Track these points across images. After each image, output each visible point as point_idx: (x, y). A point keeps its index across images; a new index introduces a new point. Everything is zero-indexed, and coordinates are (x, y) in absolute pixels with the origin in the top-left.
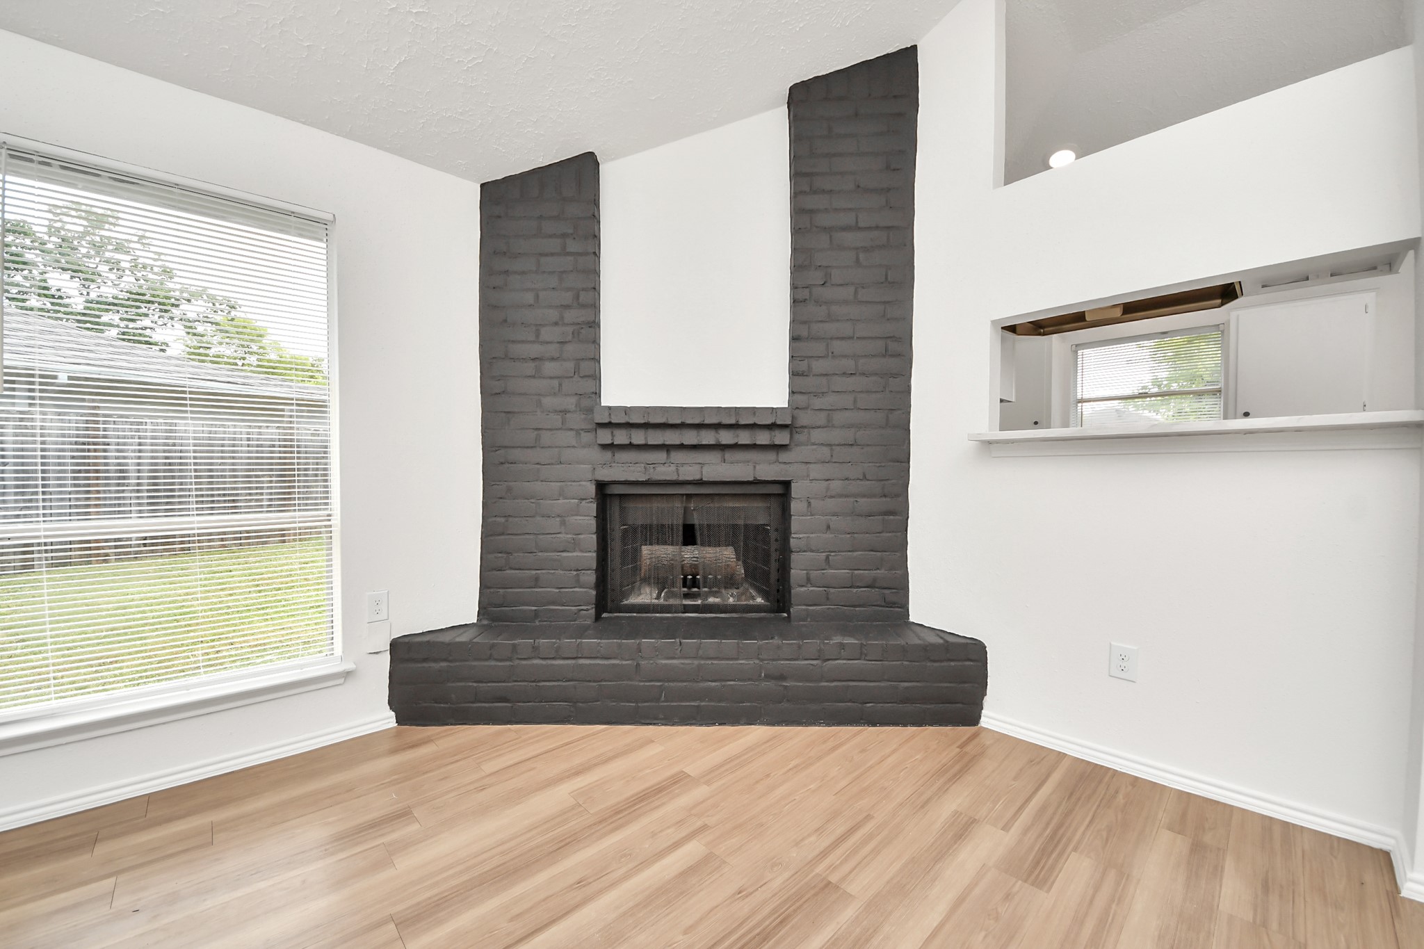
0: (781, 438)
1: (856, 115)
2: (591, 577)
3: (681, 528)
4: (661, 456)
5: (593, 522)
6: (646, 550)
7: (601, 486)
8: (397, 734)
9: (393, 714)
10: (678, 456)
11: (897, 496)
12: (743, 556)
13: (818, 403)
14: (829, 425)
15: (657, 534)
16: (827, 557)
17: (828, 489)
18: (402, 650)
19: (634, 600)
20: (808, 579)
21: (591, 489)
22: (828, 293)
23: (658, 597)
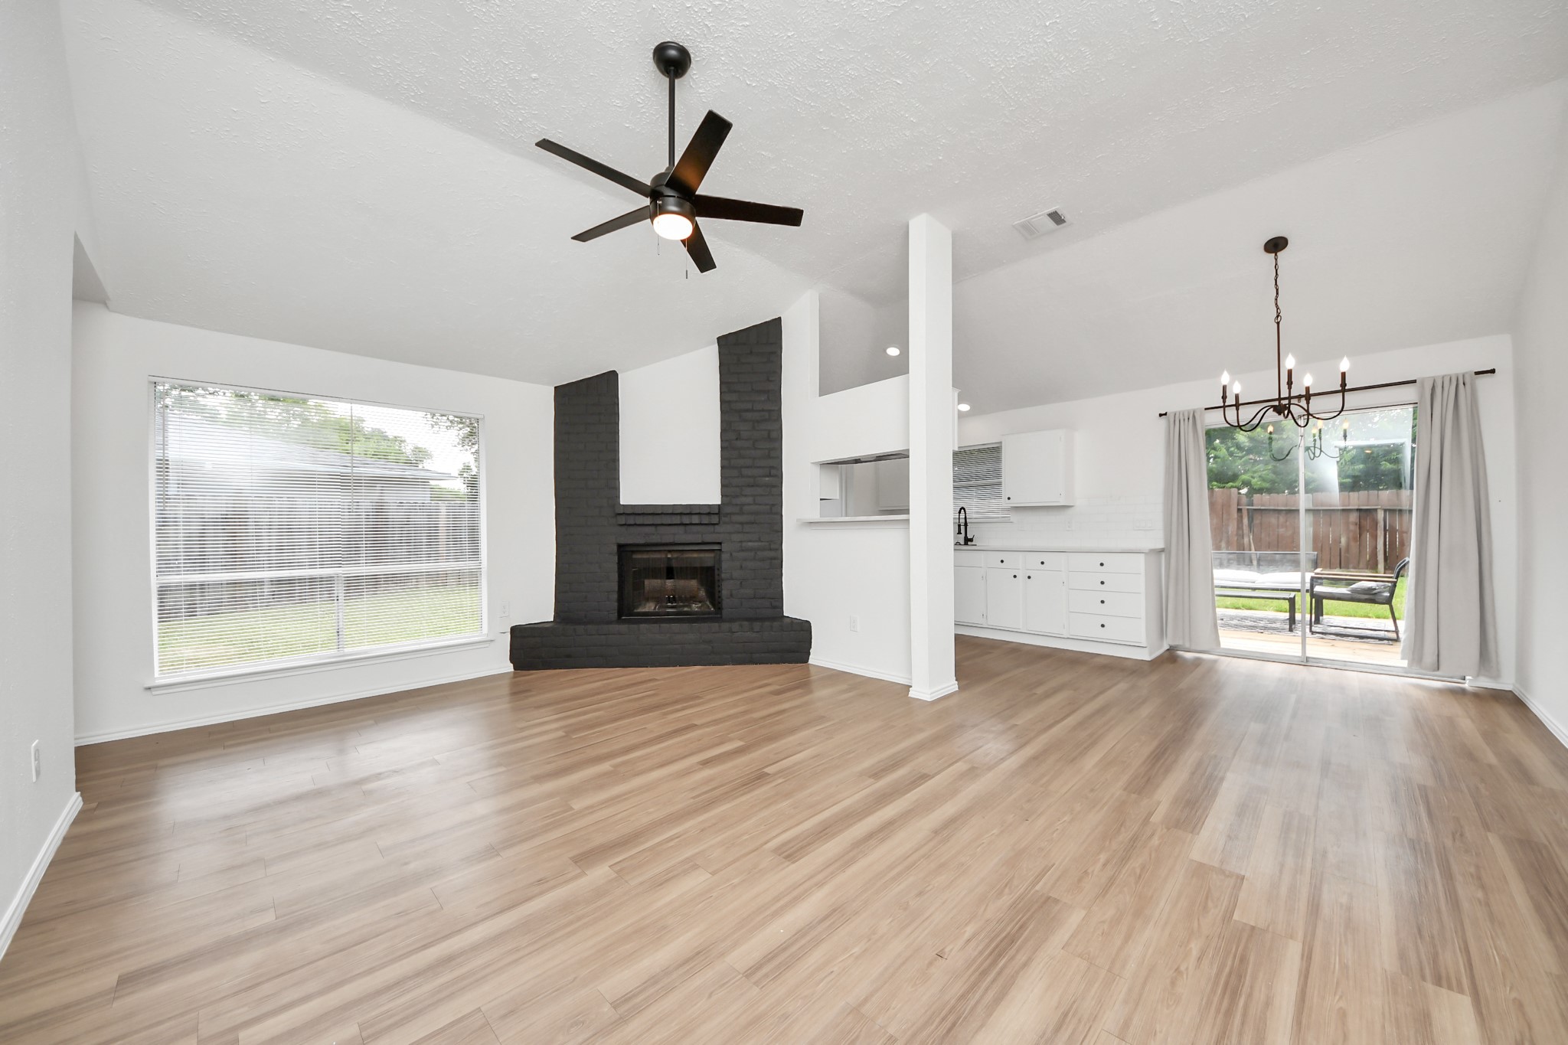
0: (715, 519)
1: (751, 352)
2: (615, 596)
3: (665, 570)
4: (652, 529)
5: (616, 566)
6: (647, 582)
7: (620, 546)
8: (514, 673)
9: (512, 665)
10: (662, 529)
11: (777, 550)
12: (701, 583)
13: (735, 501)
14: (741, 513)
15: (654, 573)
16: (741, 583)
17: (741, 546)
18: (516, 631)
19: (641, 610)
20: (731, 595)
21: (615, 548)
22: (739, 444)
23: (655, 607)
